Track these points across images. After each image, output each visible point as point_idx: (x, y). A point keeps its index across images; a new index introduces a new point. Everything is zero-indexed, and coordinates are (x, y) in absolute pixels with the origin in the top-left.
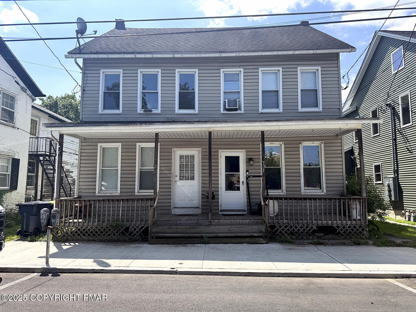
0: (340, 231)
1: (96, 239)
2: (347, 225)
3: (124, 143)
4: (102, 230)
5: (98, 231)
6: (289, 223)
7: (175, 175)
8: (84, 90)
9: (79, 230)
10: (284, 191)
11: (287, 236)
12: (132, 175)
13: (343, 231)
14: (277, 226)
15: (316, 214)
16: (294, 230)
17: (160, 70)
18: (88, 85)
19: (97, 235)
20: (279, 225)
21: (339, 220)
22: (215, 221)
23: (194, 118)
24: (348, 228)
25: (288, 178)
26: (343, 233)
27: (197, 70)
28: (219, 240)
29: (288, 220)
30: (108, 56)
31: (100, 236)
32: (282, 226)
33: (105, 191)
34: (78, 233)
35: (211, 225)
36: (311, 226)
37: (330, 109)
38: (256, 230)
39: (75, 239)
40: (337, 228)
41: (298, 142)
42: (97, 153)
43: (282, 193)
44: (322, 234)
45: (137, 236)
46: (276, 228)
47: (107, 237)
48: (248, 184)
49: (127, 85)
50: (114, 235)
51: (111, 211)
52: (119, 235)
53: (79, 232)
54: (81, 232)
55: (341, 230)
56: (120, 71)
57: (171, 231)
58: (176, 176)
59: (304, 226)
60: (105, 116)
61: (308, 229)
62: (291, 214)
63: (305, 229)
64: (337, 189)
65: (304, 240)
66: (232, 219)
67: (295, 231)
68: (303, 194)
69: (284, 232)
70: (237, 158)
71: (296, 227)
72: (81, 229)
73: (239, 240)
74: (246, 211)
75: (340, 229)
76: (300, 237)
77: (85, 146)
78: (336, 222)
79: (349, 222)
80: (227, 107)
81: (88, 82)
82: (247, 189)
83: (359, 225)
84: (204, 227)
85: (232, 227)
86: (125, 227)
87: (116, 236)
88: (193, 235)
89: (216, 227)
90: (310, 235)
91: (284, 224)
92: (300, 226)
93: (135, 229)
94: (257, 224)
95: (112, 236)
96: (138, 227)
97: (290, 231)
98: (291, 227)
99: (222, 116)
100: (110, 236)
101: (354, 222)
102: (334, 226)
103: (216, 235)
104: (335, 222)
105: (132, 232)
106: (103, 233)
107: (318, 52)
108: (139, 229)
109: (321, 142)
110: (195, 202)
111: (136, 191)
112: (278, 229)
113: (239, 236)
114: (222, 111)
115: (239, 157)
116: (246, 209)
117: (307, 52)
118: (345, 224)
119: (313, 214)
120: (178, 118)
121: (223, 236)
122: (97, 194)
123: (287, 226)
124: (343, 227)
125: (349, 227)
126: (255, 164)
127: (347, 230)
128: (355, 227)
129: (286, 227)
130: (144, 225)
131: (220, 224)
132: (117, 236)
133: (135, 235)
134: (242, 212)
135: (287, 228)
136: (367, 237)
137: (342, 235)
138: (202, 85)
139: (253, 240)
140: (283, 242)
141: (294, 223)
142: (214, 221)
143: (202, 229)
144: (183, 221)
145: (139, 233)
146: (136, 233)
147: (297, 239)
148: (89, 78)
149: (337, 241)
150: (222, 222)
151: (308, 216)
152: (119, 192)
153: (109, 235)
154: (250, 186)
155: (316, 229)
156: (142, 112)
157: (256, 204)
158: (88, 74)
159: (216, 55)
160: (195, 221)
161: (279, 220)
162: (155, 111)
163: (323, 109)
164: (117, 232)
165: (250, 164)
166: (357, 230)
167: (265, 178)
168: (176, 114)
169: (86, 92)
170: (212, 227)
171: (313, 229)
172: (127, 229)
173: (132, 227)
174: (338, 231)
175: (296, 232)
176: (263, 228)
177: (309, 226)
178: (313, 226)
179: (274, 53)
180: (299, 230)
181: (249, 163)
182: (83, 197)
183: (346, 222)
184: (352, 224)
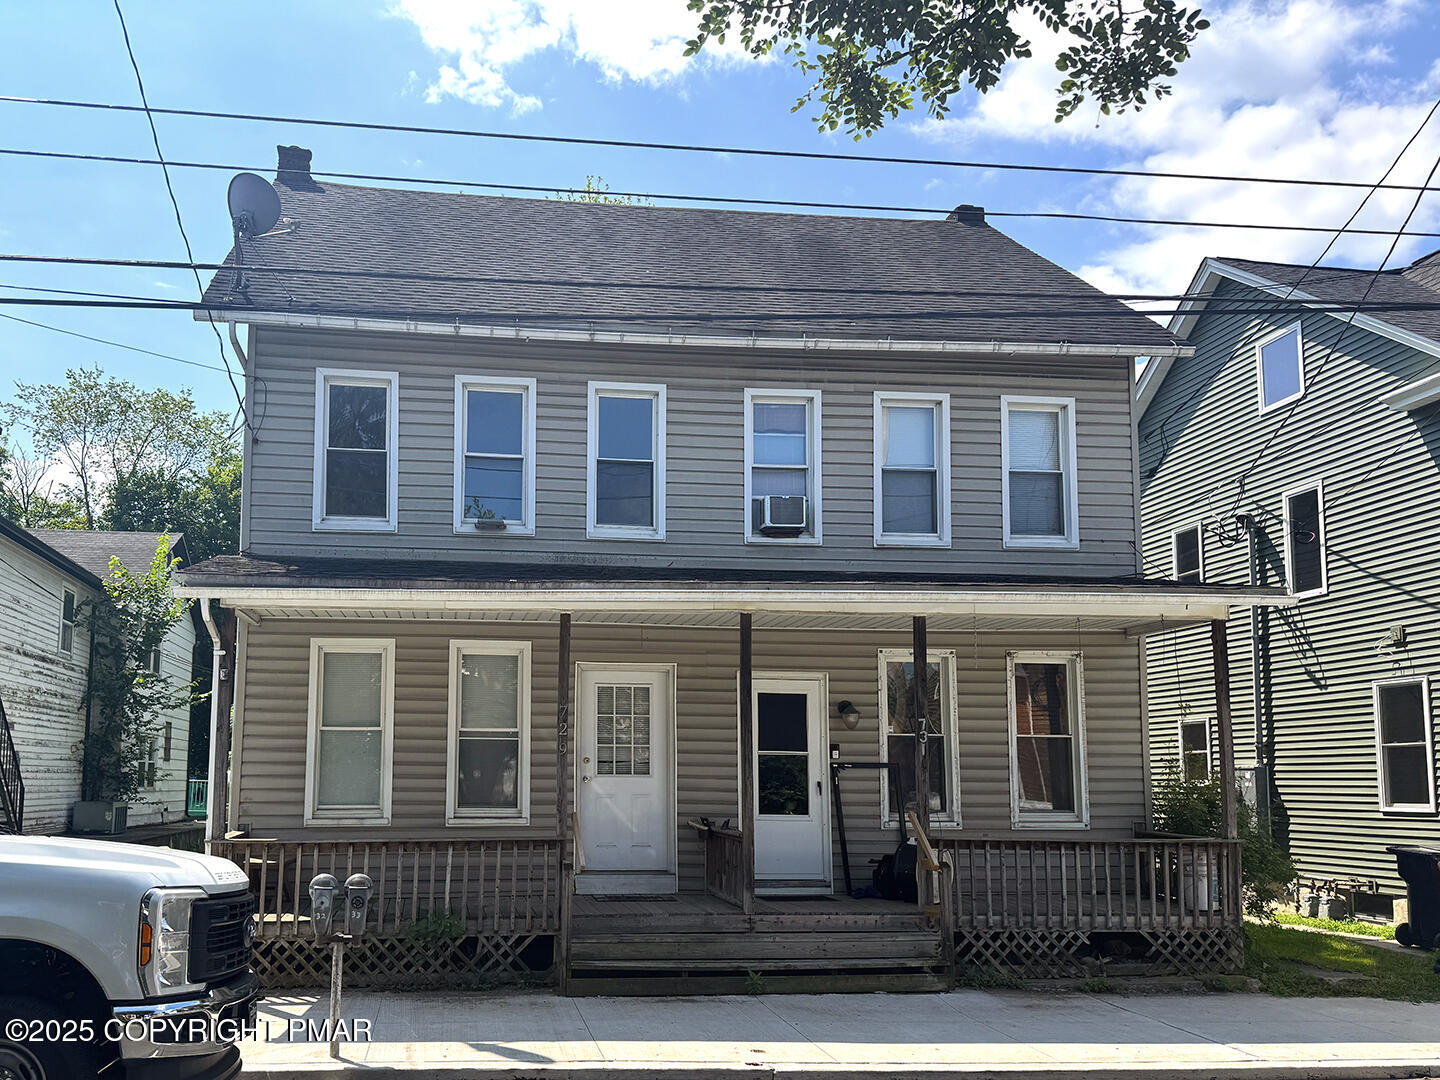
0: (1161, 949)
1: (362, 980)
2: (1183, 928)
3: (404, 640)
4: (382, 948)
5: (368, 953)
6: (1006, 924)
7: (583, 758)
8: (255, 441)
9: (300, 949)
10: (957, 818)
11: (999, 967)
12: (433, 754)
13: (1170, 949)
14: (966, 934)
15: (1087, 893)
16: (1019, 947)
17: (532, 382)
18: (269, 423)
19: (364, 966)
20: (975, 932)
21: (1158, 915)
22: (765, 918)
23: (653, 558)
24: (1184, 941)
25: (969, 773)
26: (1170, 957)
27: (662, 389)
28: (794, 981)
29: (1002, 915)
30: (356, 324)
31: (377, 970)
32: (982, 934)
33: (337, 812)
34: (295, 963)
35: (751, 932)
36: (1071, 934)
37: (1103, 541)
38: (907, 948)
39: (284, 984)
40: (1150, 940)
41: (1002, 651)
42: (308, 672)
43: (949, 824)
44: (1107, 960)
45: (505, 970)
46: (966, 942)
47: (399, 972)
48: (836, 791)
49: (414, 430)
50: (426, 966)
51: (416, 883)
52: (444, 965)
53: (300, 958)
54: (309, 958)
55: (1165, 945)
56: (388, 380)
57: (628, 950)
58: (587, 760)
59: (1051, 933)
60: (337, 541)
61: (1064, 942)
62: (1013, 894)
63: (1055, 942)
64: (1123, 811)
65: (1053, 978)
66: (822, 914)
67: (1024, 951)
68: (1018, 826)
69: (988, 954)
70: (800, 701)
71: (1027, 938)
72: (306, 946)
73: (860, 981)
74: (830, 886)
75: (1161, 941)
76: (1039, 970)
77: (261, 645)
78: (1148, 920)
79: (1187, 921)
80: (768, 523)
81: (270, 411)
82: (835, 807)
83: (1217, 931)
84: (738, 938)
85: (830, 940)
86: (464, 937)
87: (431, 969)
88: (708, 965)
89: (777, 939)
90: (1068, 963)
91: (991, 928)
92: (1040, 934)
93: (497, 946)
94: (904, 928)
95: (417, 971)
96: (506, 939)
97: (1008, 950)
98: (1011, 937)
99: (748, 552)
100: (412, 971)
101: (1202, 920)
102: (1144, 931)
103: (786, 966)
104: (1145, 920)
105: (487, 957)
106: (387, 961)
107: (1075, 350)
108: (510, 943)
109: (1076, 653)
110: (652, 852)
111: (450, 813)
112: (970, 946)
113: (861, 967)
114: (749, 536)
115: (804, 697)
116: (829, 877)
117: (1041, 348)
118: (1174, 927)
119: (1080, 894)
120: (597, 556)
121: (808, 968)
122: (310, 822)
123: (1000, 933)
124: (1168, 937)
125: (1188, 936)
126: (862, 723)
127: (1181, 945)
128: (1204, 936)
129: (995, 937)
130: (529, 931)
131: (784, 928)
132: (435, 971)
133: (497, 964)
134: (819, 889)
135: (999, 942)
136: (1241, 966)
137: (1167, 961)
138: (679, 441)
139: (906, 980)
140: (990, 987)
141: (1021, 924)
142: (762, 920)
143: (733, 945)
144: (659, 919)
145: (510, 959)
146: (501, 960)
147: (1028, 977)
148: (271, 398)
149: (1154, 981)
150: (789, 924)
151: (1063, 899)
152: (388, 812)
153: (408, 966)
154: (844, 797)
155: (1088, 942)
156: (469, 529)
157: (872, 861)
158: (271, 380)
159: (739, 342)
160: (699, 920)
161: (975, 913)
162: (513, 528)
163: (1081, 540)
164: (436, 956)
165: (846, 723)
166: (1212, 944)
167: (927, 775)
168: (588, 541)
169: (261, 448)
170: (766, 940)
171: (1079, 943)
172: (470, 944)
173: (487, 938)
174: (1154, 949)
175: (1027, 955)
176: (931, 941)
177: (1068, 933)
178: (1079, 933)
179: (934, 346)
180: (1035, 947)
181: (838, 717)
182: (254, 832)
183: (1179, 921)
184: (1197, 925)
